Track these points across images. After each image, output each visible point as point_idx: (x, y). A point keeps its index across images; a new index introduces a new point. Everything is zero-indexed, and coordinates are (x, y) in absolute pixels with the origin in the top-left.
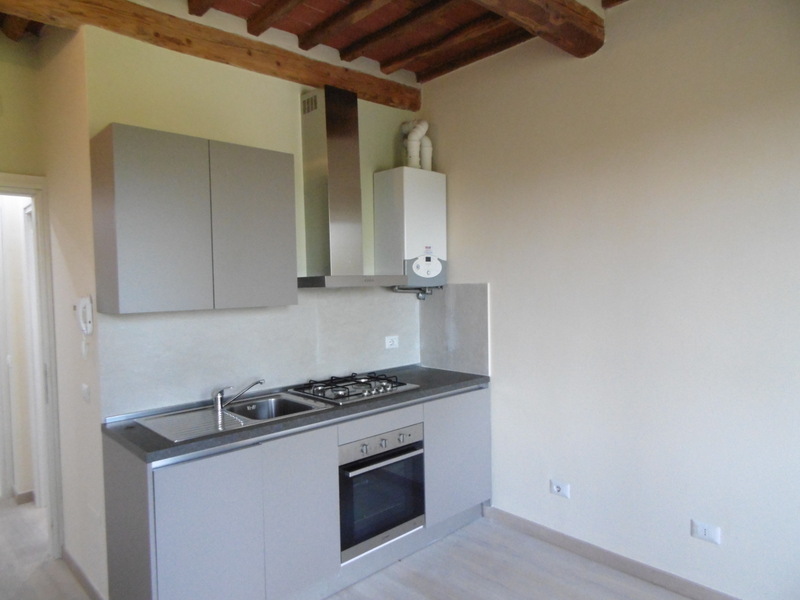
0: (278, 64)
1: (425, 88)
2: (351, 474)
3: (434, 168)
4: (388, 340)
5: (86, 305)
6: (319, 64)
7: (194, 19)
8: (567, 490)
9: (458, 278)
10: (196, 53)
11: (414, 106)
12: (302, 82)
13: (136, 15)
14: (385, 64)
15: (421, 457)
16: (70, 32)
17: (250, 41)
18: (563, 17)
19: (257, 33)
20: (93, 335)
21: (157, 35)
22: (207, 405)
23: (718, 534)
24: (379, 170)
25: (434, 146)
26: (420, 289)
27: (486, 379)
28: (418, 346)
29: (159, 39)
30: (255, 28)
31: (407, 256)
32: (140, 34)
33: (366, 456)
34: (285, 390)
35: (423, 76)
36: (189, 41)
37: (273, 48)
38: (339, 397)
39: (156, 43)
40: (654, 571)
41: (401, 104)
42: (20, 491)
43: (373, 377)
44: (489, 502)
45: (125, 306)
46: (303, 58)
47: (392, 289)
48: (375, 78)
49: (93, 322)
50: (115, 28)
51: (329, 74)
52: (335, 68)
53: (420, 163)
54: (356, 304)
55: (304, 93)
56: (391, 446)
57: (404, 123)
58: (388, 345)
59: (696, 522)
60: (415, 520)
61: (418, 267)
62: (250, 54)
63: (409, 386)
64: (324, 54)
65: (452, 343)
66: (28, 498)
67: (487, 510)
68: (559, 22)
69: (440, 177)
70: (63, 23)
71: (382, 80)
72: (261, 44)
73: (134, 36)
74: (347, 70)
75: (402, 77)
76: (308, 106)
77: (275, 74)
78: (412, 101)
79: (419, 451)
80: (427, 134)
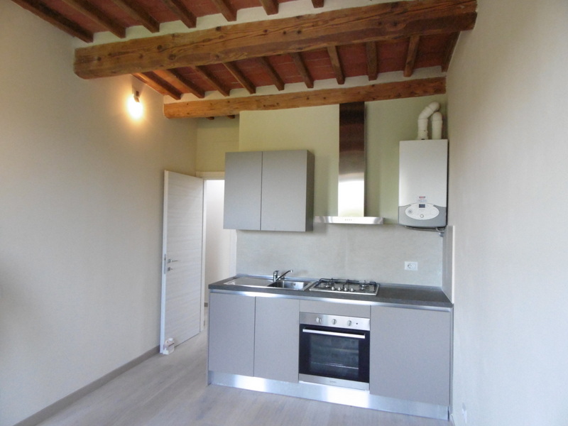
0: (325, 98)
2: (304, 331)
3: (443, 136)
4: (406, 263)
6: (351, 89)
7: (282, 92)
10: (283, 108)
11: (440, 90)
13: (257, 101)
15: (367, 342)
17: (310, 92)
19: (311, 87)
21: (264, 106)
28: (440, 274)
29: (266, 107)
30: (310, 84)
31: (401, 204)
32: (259, 108)
36: (278, 104)
37: (322, 91)
39: (265, 109)
46: (341, 89)
50: (250, 109)
51: (359, 93)
52: (363, 88)
58: (406, 268)
61: (412, 212)
62: (308, 99)
65: (447, 273)
69: (445, 142)
71: (403, 82)
72: (315, 91)
73: (257, 109)
74: (373, 86)
77: (324, 104)
78: (438, 87)
79: (363, 337)
80: (438, 111)
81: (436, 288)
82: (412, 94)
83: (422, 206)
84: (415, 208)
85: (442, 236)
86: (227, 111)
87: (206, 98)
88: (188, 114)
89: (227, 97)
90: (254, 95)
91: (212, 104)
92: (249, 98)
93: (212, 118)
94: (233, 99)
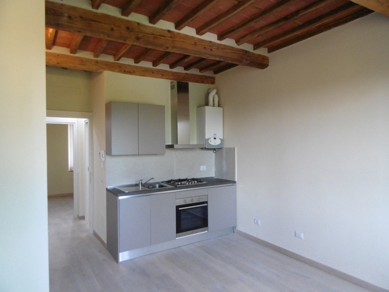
0: (162, 75)
1: (217, 76)
2: (180, 209)
3: (219, 106)
4: (201, 167)
5: (103, 152)
6: (176, 73)
8: (259, 222)
9: (227, 145)
10: (137, 75)
11: (213, 82)
12: (171, 79)
13: (119, 66)
14: (201, 70)
15: (206, 207)
16: (101, 73)
17: (153, 69)
18: (249, 60)
19: (155, 66)
20: (104, 162)
21: (125, 71)
22: (137, 185)
23: (302, 236)
24: (199, 106)
25: (219, 97)
26: (214, 149)
27: (235, 182)
28: (214, 170)
29: (125, 72)
30: (155, 64)
31: (206, 138)
32: (120, 71)
33: (185, 204)
34: (163, 182)
35: (216, 72)
36: (134, 72)
37: (161, 70)
38: (178, 184)
40: (284, 250)
41: (208, 83)
42: (81, 215)
43: (193, 180)
44: (236, 227)
45: (113, 153)
46: (171, 72)
47: (202, 149)
48: (197, 75)
49: (105, 158)
50: (113, 71)
51: (180, 76)
52: (182, 74)
53: (213, 104)
54: (189, 154)
55: (171, 83)
56: (195, 202)
57: (209, 89)
59: (296, 232)
60: (204, 228)
61: (211, 141)
62: (153, 73)
63: (204, 183)
64: (179, 69)
65: (224, 169)
66: (83, 218)
67: (235, 230)
68: (248, 62)
69: (221, 109)
70: (99, 71)
71: (199, 75)
72: (157, 69)
73: (118, 72)
74: (186, 74)
75: (208, 73)
76: (172, 87)
77: (161, 78)
78: (212, 81)
79: (206, 205)
80: (216, 93)
81: (212, 177)
82: (202, 82)
83: (215, 138)
84: (212, 139)
85: (215, 153)
86: (93, 68)
87: (76, 55)
88: (58, 63)
89: (96, 59)
90: (117, 62)
91: (82, 61)
92: (113, 63)
93: (66, 69)
94: (100, 61)
